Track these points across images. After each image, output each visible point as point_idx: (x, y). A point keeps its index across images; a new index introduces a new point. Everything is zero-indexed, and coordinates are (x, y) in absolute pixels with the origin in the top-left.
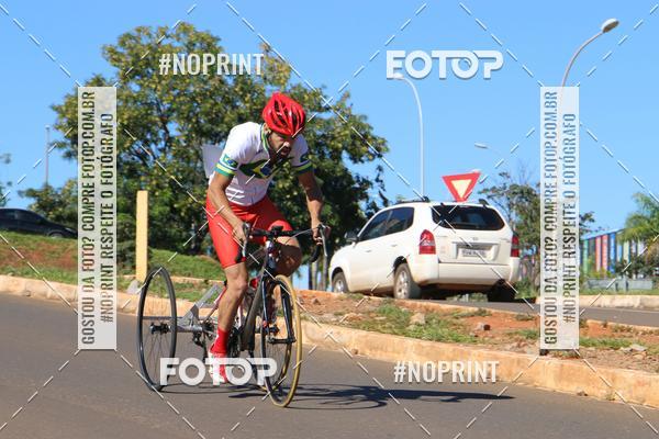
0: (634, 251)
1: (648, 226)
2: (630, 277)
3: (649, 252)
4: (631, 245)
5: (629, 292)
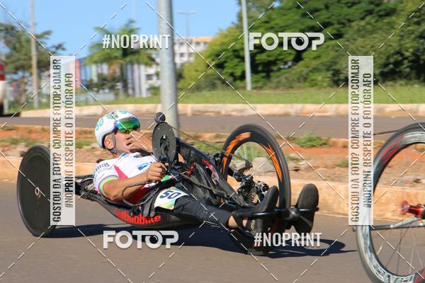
0: (100, 71)
2: (98, 91)
3: (111, 71)
4: (97, 67)
5: (96, 103)
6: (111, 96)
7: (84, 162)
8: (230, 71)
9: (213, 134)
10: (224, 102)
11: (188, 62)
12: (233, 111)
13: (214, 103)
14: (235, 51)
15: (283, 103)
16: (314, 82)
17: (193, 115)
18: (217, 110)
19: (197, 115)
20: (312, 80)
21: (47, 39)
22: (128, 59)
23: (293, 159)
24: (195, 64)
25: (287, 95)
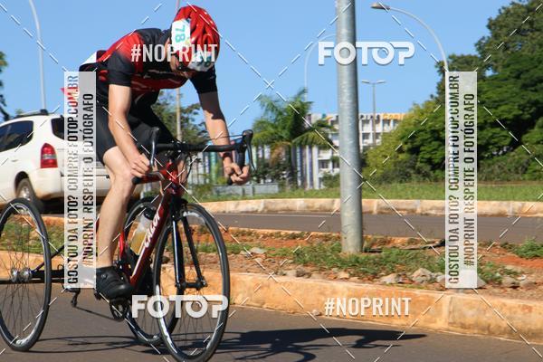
0: (261, 156)
1: (272, 130)
2: (258, 182)
3: (274, 156)
4: (257, 150)
5: (255, 196)
6: (275, 188)
7: (241, 272)
8: (427, 156)
9: (407, 239)
10: (420, 198)
11: (374, 145)
12: (431, 209)
13: (408, 199)
14: (433, 132)
15: (497, 200)
16: (537, 173)
17: (380, 213)
18: (411, 207)
19: (385, 213)
20: (535, 171)
21: (196, 114)
22: (297, 140)
23: (509, 273)
24: (383, 149)
25: (501, 189)
